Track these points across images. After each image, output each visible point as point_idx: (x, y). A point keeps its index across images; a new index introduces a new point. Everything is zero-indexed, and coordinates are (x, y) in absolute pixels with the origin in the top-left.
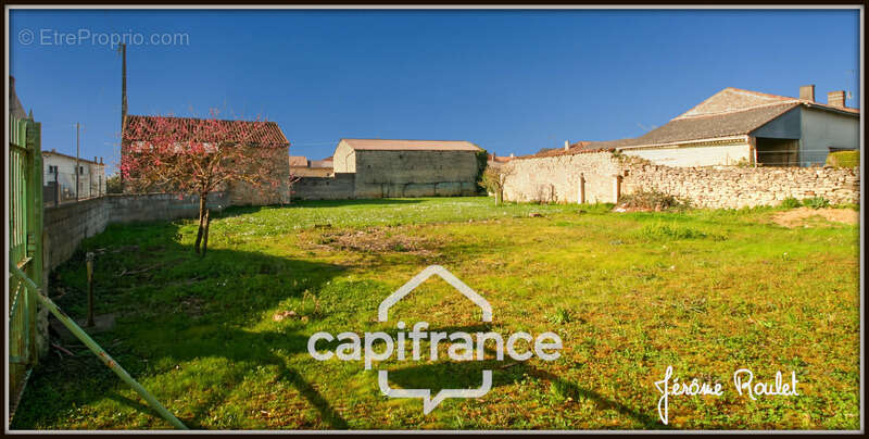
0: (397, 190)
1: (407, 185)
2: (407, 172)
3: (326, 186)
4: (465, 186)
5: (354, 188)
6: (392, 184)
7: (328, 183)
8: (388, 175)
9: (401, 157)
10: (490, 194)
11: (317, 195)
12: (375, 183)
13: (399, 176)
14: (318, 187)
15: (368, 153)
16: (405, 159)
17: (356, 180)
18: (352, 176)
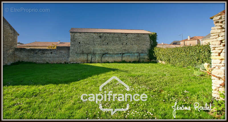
0: (97, 58)
1: (104, 55)
2: (104, 46)
3: (50, 55)
4: (142, 56)
5: (69, 56)
6: (94, 54)
7: (51, 53)
8: (92, 49)
9: (100, 37)
10: (160, 62)
11: (45, 60)
12: (83, 53)
13: (99, 49)
14: (45, 55)
15: (79, 34)
16: (103, 38)
17: (71, 51)
18: (68, 48)
